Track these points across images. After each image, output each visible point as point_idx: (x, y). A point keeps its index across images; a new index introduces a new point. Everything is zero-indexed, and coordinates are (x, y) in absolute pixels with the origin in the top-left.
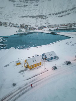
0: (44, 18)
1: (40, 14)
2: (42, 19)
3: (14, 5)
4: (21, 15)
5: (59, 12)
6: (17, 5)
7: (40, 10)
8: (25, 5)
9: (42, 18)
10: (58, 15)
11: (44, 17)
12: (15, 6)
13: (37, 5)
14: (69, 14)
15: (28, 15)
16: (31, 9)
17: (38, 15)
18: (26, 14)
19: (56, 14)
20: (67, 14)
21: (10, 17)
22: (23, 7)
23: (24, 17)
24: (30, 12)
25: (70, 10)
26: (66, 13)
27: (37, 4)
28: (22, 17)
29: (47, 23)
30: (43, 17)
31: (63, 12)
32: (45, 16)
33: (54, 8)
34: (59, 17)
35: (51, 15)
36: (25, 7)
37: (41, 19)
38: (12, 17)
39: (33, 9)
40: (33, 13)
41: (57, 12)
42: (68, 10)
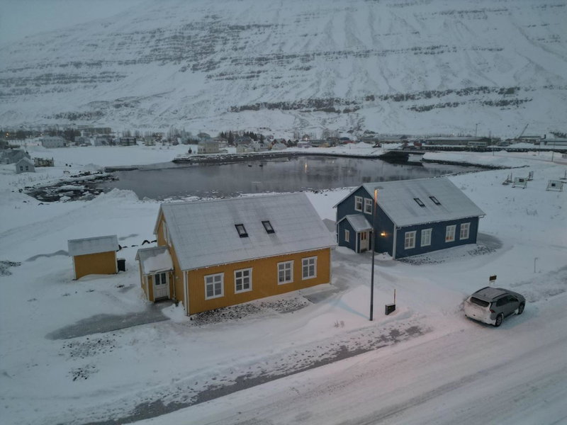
0: (338, 112)
1: (320, 96)
2: (333, 115)
3: (210, 77)
4: (227, 105)
5: (411, 92)
6: (222, 75)
7: (318, 82)
8: (252, 72)
9: (331, 110)
10: (410, 103)
11: (342, 108)
12: (214, 78)
13: (308, 69)
14: (456, 104)
15: (262, 100)
16: (277, 82)
17: (310, 101)
18: (253, 97)
19: (399, 98)
20: (449, 105)
21: (183, 115)
22: (243, 78)
23: (244, 108)
24: (272, 90)
25: (458, 93)
26: (443, 100)
27: (307, 64)
28: (235, 109)
29: (359, 128)
30: (336, 107)
31: (428, 95)
32: (347, 103)
33: (386, 79)
34: (414, 108)
35: (377, 100)
36: (253, 76)
37: (324, 115)
38: (189, 116)
39: (286, 79)
40: (287, 92)
41: (404, 93)
42: (449, 92)
